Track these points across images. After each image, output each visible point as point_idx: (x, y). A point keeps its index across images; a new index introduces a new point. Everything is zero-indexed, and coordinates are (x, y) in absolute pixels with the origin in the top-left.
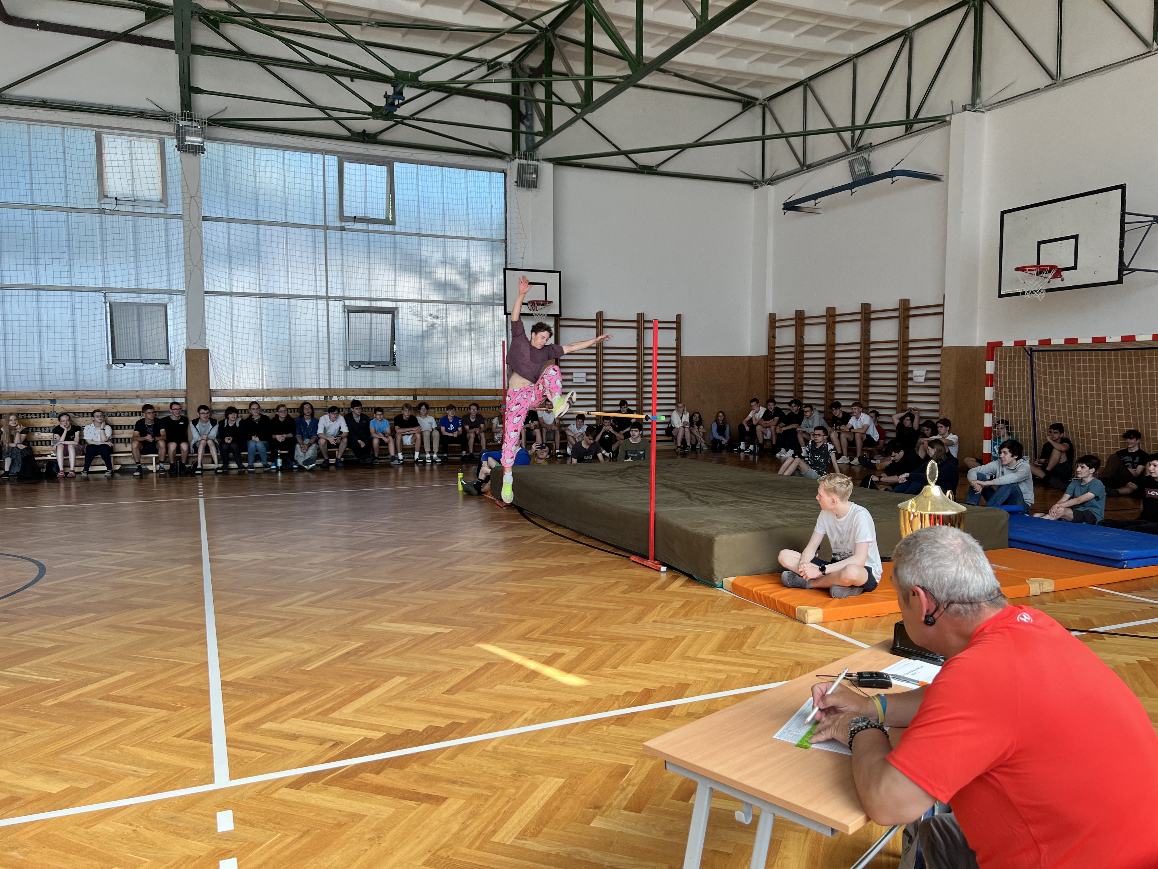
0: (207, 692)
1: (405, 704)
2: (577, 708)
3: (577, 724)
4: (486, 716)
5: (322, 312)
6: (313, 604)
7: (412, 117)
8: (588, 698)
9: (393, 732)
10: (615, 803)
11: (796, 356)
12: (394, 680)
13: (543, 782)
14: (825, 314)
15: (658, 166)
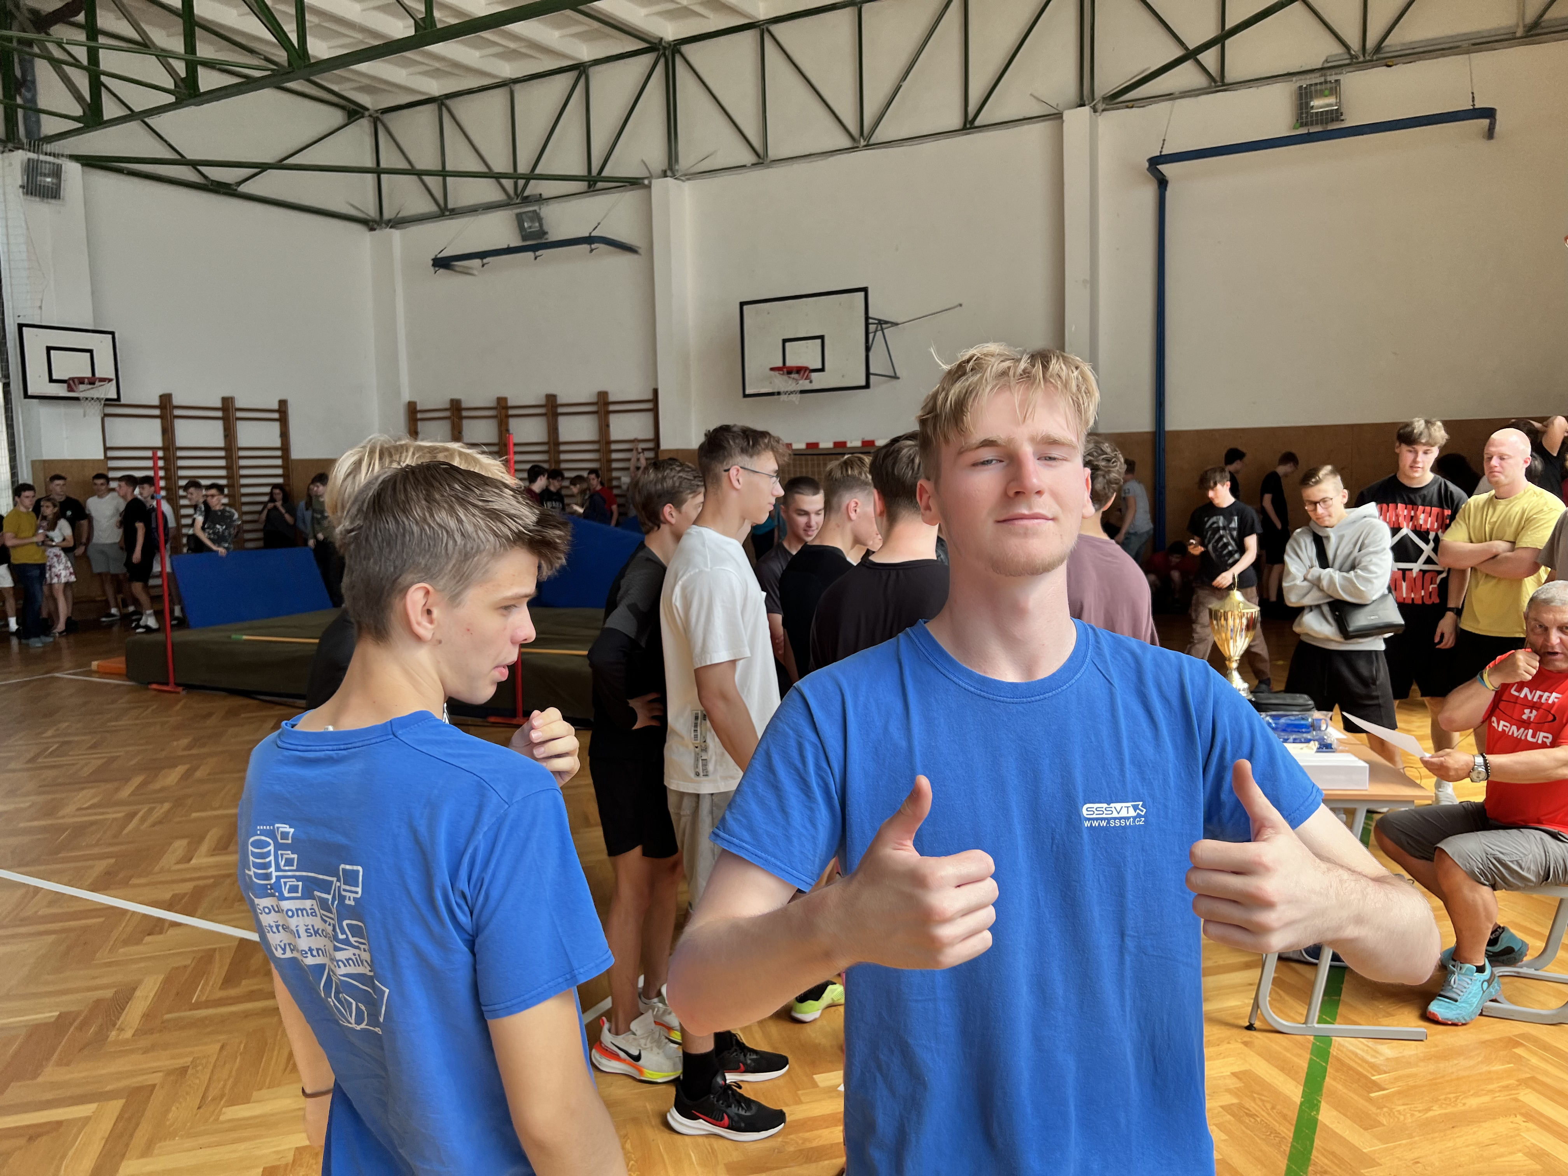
14: (495, 405)
15: (239, 183)
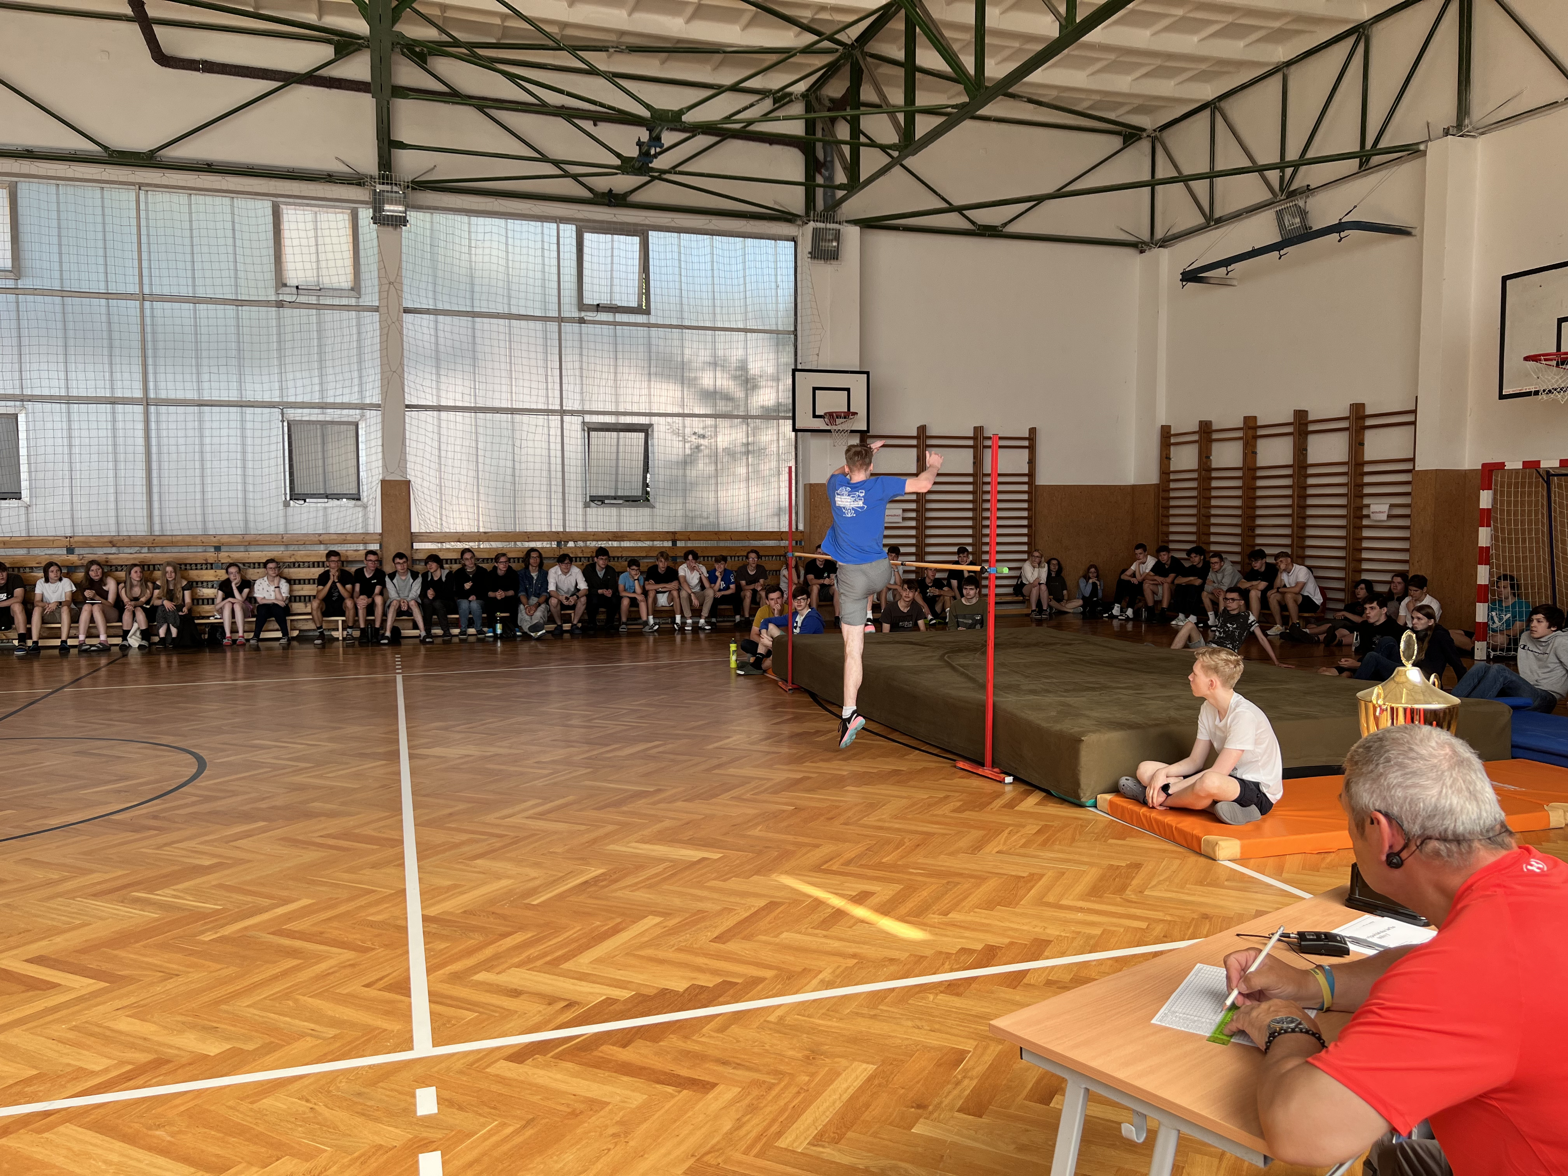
0: (404, 929)
1: (661, 954)
2: (893, 968)
3: (893, 990)
4: (769, 974)
5: (555, 431)
6: (541, 816)
7: (673, 170)
8: (907, 954)
9: (645, 991)
10: (946, 1102)
11: (1199, 484)
12: (645, 920)
13: (846, 1068)
14: (1241, 425)
15: (1005, 225)
